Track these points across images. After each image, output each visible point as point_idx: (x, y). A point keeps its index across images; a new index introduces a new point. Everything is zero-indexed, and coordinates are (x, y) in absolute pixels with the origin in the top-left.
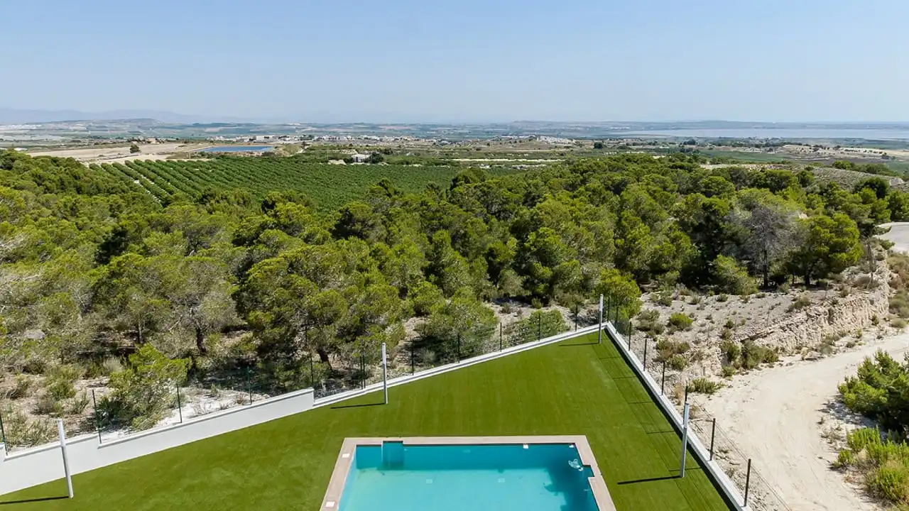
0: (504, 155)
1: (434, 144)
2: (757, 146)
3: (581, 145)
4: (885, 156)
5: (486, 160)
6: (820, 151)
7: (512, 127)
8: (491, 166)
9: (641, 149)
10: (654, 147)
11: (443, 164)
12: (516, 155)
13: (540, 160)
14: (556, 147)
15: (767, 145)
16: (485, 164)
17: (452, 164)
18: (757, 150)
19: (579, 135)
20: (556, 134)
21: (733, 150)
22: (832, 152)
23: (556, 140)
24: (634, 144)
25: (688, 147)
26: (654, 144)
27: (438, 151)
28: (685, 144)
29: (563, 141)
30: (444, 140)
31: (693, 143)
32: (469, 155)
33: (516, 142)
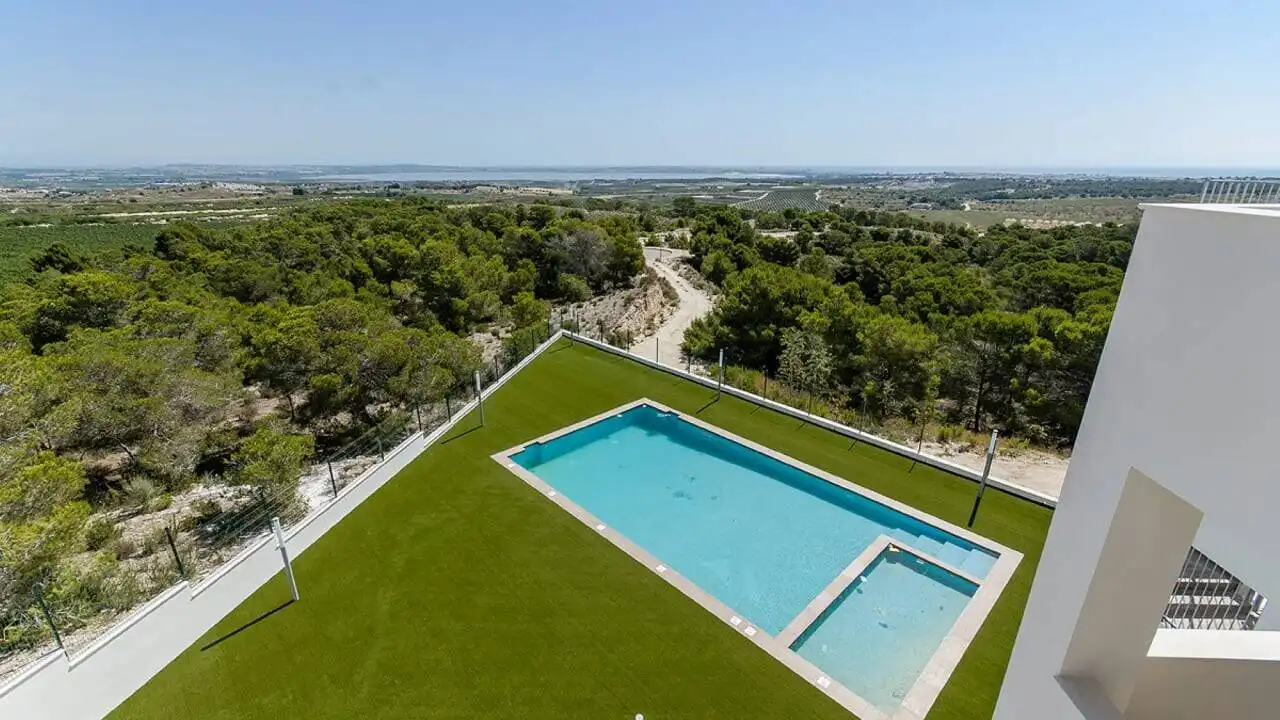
0: (179, 206)
1: (47, 195)
2: (454, 188)
3: (274, 192)
4: (550, 194)
5: (155, 213)
6: (505, 191)
7: (166, 172)
8: (167, 220)
9: (351, 194)
10: (358, 192)
11: (92, 222)
12: (195, 206)
13: (232, 211)
14: (242, 195)
15: (463, 187)
16: (157, 218)
17: (107, 221)
18: (456, 192)
19: (264, 182)
20: (235, 179)
21: (435, 192)
22: (513, 191)
23: (239, 186)
24: (336, 189)
25: (392, 190)
26: (358, 189)
27: (69, 206)
28: (389, 187)
29: (250, 187)
30: (62, 190)
31: (397, 186)
32: (125, 209)
33: (182, 190)
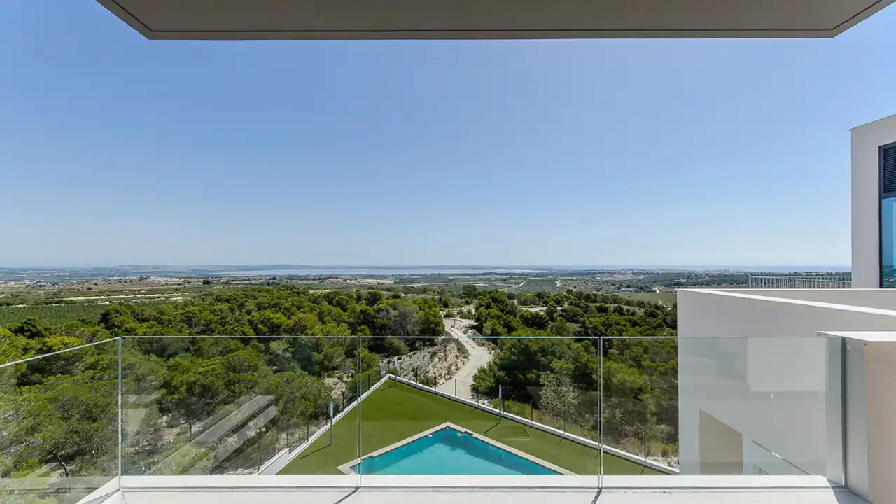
0: (121, 292)
1: (29, 286)
2: (314, 280)
3: (189, 283)
4: (379, 283)
5: (102, 297)
6: (348, 281)
7: (116, 270)
8: (110, 302)
9: (242, 284)
10: (248, 282)
11: (55, 303)
12: (133, 292)
13: (157, 295)
14: (167, 284)
15: (319, 279)
16: (103, 301)
17: (66, 302)
18: (314, 282)
19: (184, 276)
20: (163, 274)
21: (300, 282)
22: (354, 282)
23: (166, 279)
24: (233, 281)
25: (271, 281)
26: (248, 280)
27: (43, 293)
28: (269, 279)
29: (173, 280)
30: (40, 282)
31: (275, 279)
32: (83, 294)
33: (126, 282)
